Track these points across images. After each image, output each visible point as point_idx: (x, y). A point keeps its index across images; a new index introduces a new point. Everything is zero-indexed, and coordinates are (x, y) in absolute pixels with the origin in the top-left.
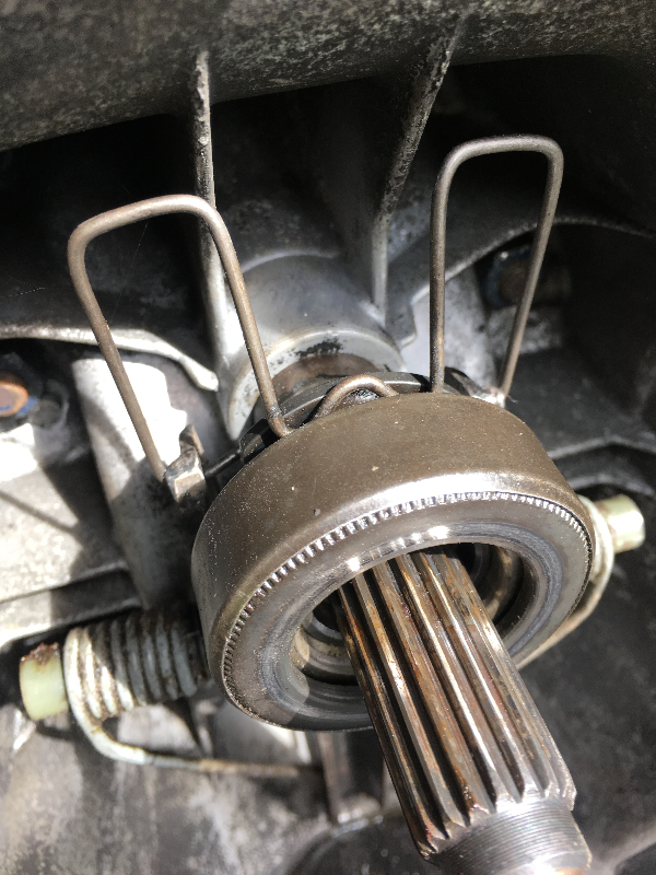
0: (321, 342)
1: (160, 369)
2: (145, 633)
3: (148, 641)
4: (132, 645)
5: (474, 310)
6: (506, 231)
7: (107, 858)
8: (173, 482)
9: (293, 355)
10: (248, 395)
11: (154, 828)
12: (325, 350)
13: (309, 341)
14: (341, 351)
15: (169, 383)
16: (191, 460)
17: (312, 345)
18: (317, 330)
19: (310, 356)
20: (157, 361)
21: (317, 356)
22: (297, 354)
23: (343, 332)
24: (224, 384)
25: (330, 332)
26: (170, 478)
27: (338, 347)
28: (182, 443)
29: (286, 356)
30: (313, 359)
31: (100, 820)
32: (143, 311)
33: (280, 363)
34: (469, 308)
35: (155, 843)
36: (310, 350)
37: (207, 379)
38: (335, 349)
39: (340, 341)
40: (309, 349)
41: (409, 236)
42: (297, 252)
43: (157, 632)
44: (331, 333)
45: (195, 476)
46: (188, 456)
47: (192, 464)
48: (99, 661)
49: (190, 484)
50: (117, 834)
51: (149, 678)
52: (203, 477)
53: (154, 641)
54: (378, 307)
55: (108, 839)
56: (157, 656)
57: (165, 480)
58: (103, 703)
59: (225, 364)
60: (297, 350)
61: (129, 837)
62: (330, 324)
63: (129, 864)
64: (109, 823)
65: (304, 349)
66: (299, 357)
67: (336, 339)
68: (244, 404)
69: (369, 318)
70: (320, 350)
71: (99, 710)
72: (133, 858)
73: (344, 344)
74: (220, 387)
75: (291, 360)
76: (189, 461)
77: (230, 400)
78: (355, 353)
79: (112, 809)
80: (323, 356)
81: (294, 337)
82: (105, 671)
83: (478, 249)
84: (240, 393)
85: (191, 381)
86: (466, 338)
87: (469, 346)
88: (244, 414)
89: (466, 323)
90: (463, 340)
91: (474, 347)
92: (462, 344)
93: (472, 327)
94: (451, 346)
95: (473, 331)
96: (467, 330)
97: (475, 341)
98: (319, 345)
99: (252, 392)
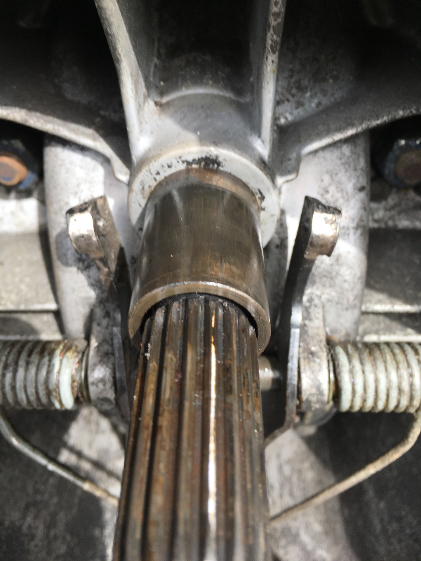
0: (204, 156)
5: (359, 173)
6: (396, 111)
7: (32, 509)
9: (181, 162)
10: (143, 188)
11: (76, 501)
12: (207, 164)
14: (221, 168)
19: (194, 166)
21: (200, 168)
22: (184, 162)
27: (219, 164)
29: (175, 162)
30: (196, 169)
31: (36, 482)
32: (98, 120)
33: (169, 167)
34: (355, 170)
35: (75, 511)
38: (216, 166)
39: (220, 159)
40: (194, 160)
41: (319, 104)
42: (214, 91)
44: (213, 151)
50: (46, 496)
54: (263, 142)
55: (39, 497)
59: (134, 163)
60: (184, 159)
61: (55, 500)
62: (215, 143)
63: (48, 518)
64: (43, 487)
65: (190, 159)
66: (185, 165)
67: (217, 157)
68: (140, 196)
69: (253, 149)
70: (203, 163)
72: (54, 516)
73: (224, 163)
75: (179, 166)
78: (233, 173)
79: (48, 479)
80: (205, 169)
83: (369, 120)
84: (136, 186)
86: (347, 193)
87: (348, 200)
88: (140, 205)
89: (350, 181)
90: (345, 195)
91: (353, 202)
92: (343, 197)
93: (354, 185)
94: (332, 196)
95: (354, 189)
96: (350, 186)
97: (354, 197)
98: (202, 158)
99: (146, 187)
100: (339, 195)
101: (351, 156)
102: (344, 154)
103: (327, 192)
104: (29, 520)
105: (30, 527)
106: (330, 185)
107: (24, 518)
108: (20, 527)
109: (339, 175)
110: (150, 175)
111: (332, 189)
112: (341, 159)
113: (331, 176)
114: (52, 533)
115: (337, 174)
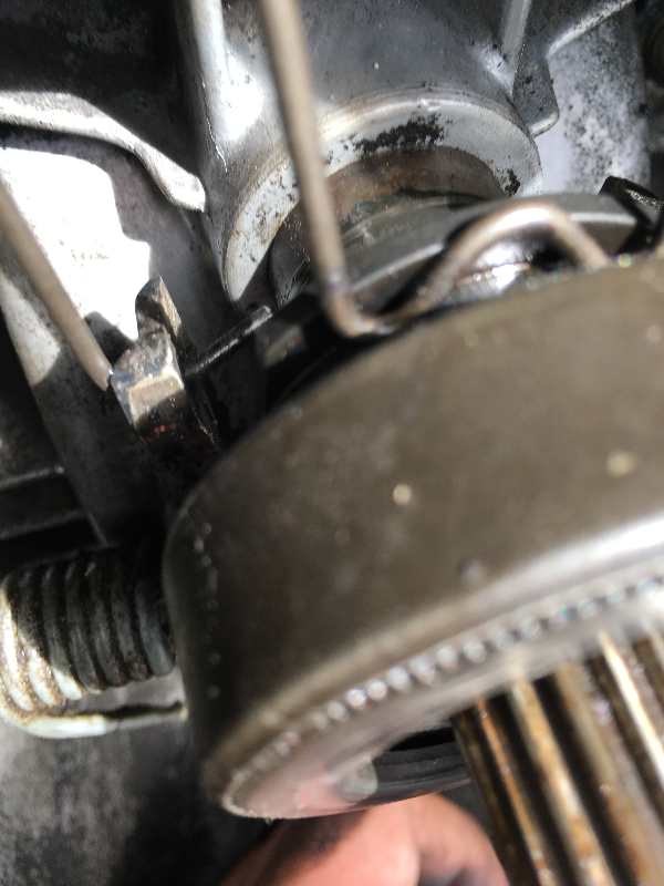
0: (404, 122)
1: (103, 165)
2: (94, 597)
3: (100, 611)
4: (74, 616)
5: (634, 77)
7: (67, 790)
8: (125, 394)
9: (351, 147)
10: (262, 223)
12: (410, 141)
13: (384, 120)
14: (438, 143)
15: (119, 192)
16: (159, 352)
17: (387, 127)
18: (401, 97)
19: (381, 150)
20: (98, 152)
21: (396, 151)
22: (358, 146)
23: (447, 105)
24: (217, 199)
25: (424, 102)
26: (119, 386)
27: (435, 134)
28: (141, 317)
29: (338, 148)
30: (386, 157)
32: (69, 58)
33: (325, 160)
34: (627, 72)
36: (384, 139)
37: (185, 189)
38: (428, 139)
39: (440, 122)
40: (381, 136)
43: (113, 596)
44: (427, 105)
45: (166, 383)
46: (153, 344)
47: (161, 361)
48: (24, 640)
49: (157, 397)
51: (102, 662)
52: (181, 385)
53: (108, 609)
56: (113, 634)
57: (110, 387)
58: (33, 695)
59: (219, 162)
60: (359, 138)
62: (426, 87)
63: (95, 791)
65: (373, 135)
66: (360, 152)
67: (434, 117)
68: (254, 240)
70: (401, 140)
71: (30, 702)
72: (101, 781)
73: (447, 128)
74: (208, 205)
75: (348, 157)
76: (154, 355)
77: (228, 232)
78: (462, 147)
80: (405, 152)
81: (357, 110)
82: (34, 653)
84: (247, 220)
85: (156, 192)
86: (618, 124)
87: (620, 140)
88: (253, 260)
89: (621, 100)
90: (614, 130)
91: (629, 142)
92: (611, 136)
93: (628, 104)
94: (592, 138)
95: (630, 113)
96: (621, 111)
97: (631, 131)
98: (401, 128)
99: (269, 218)
100: (604, 133)
101: (617, 45)
102: (604, 41)
103: (582, 130)
104: (67, 809)
105: (73, 821)
106: (585, 114)
107: (58, 810)
108: (59, 829)
109: (600, 91)
110: (280, 190)
111: (591, 123)
112: (599, 54)
113: (587, 95)
114: (108, 808)
115: (596, 88)
